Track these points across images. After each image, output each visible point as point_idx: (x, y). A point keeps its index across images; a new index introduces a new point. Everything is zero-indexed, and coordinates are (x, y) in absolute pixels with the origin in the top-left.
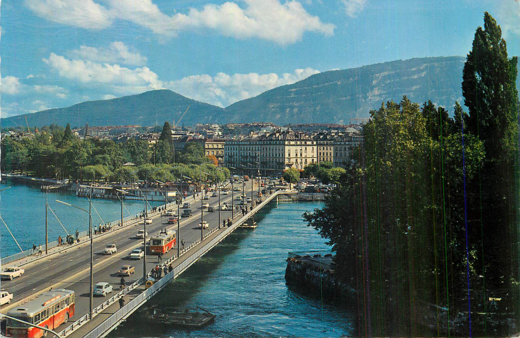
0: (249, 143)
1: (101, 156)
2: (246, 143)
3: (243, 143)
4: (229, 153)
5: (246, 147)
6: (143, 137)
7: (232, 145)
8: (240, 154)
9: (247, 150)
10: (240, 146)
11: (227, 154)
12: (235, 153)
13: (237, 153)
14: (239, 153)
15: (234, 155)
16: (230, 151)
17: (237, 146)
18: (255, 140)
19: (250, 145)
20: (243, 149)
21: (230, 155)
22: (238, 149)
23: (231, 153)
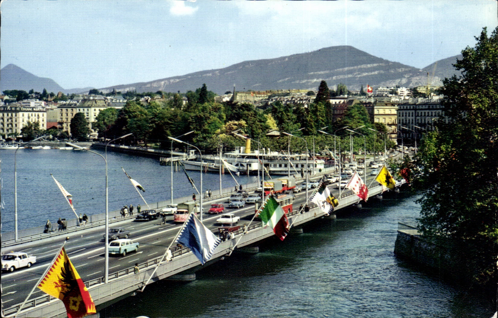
0: (427, 107)
1: (236, 122)
2: (424, 107)
3: (421, 107)
4: (403, 120)
5: (423, 111)
6: (299, 100)
7: (407, 109)
8: (417, 122)
9: (425, 116)
10: (417, 111)
11: (401, 122)
12: (411, 121)
13: (413, 120)
14: (415, 121)
15: (409, 123)
16: (404, 118)
17: (414, 111)
18: (435, 104)
19: (429, 109)
20: (420, 115)
21: (404, 122)
22: (414, 115)
23: (406, 120)
